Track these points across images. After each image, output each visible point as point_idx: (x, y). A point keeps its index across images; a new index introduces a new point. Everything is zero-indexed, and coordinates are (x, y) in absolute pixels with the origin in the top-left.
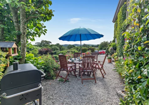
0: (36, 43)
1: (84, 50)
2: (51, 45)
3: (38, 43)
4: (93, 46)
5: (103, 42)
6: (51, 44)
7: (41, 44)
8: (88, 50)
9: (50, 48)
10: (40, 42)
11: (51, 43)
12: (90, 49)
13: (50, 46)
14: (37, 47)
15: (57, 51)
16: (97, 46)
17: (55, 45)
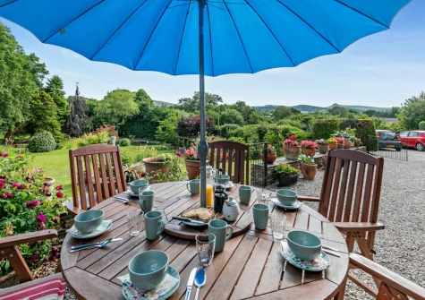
0: (180, 101)
1: (325, 125)
2: (221, 106)
3: (185, 100)
4: (370, 113)
5: (417, 96)
6: (219, 103)
7: (193, 102)
8: (343, 126)
9: (217, 114)
10: (191, 98)
11: (220, 99)
12: (352, 124)
13: (216, 110)
14: (178, 111)
15: (230, 125)
16: (393, 113)
17: (232, 107)
